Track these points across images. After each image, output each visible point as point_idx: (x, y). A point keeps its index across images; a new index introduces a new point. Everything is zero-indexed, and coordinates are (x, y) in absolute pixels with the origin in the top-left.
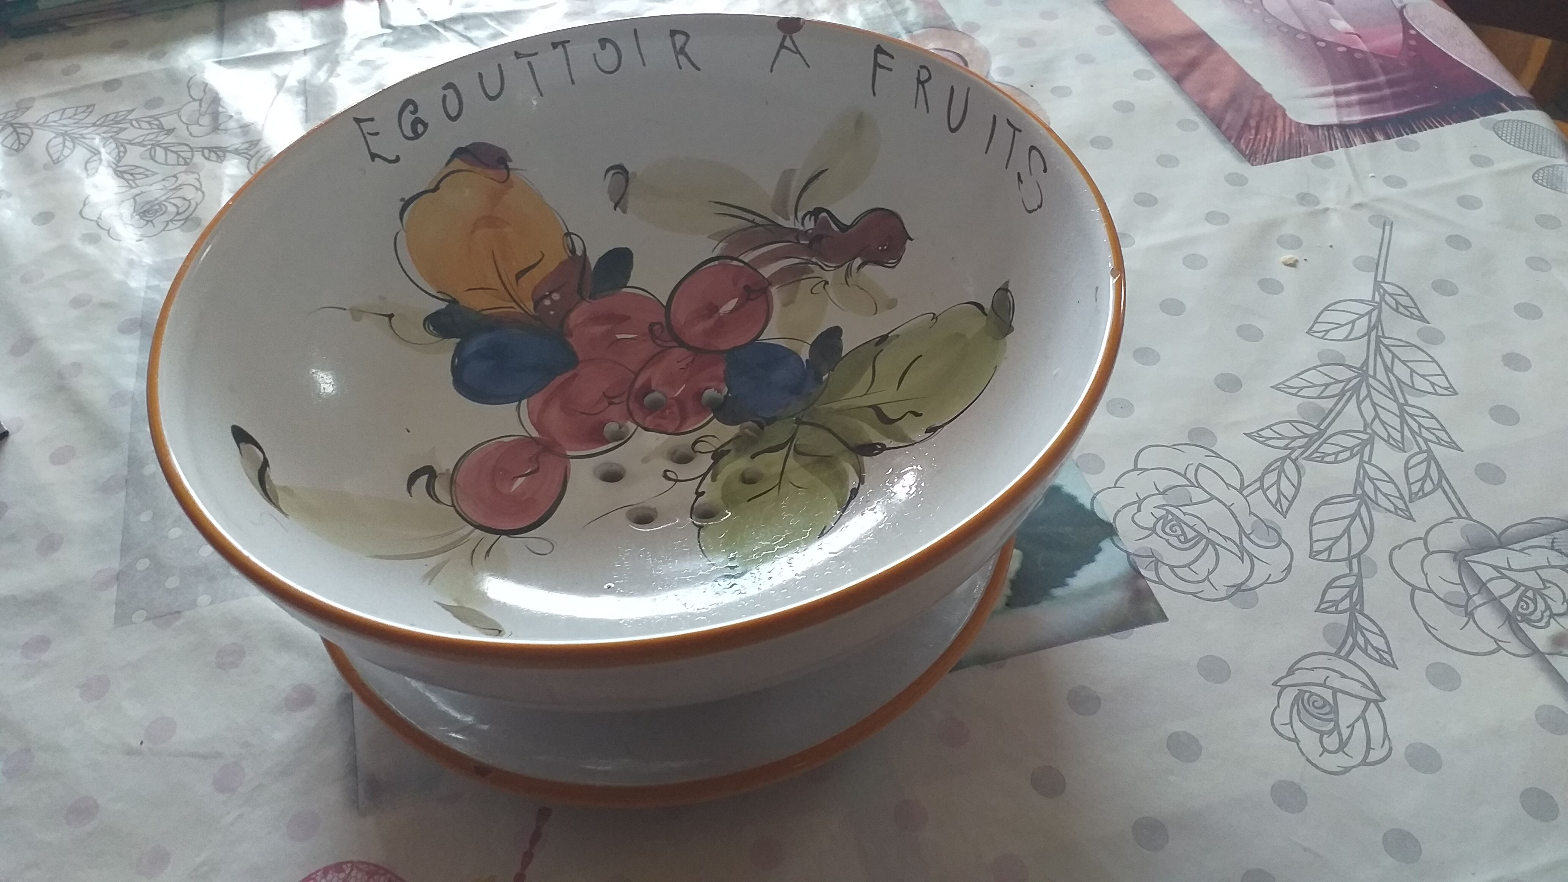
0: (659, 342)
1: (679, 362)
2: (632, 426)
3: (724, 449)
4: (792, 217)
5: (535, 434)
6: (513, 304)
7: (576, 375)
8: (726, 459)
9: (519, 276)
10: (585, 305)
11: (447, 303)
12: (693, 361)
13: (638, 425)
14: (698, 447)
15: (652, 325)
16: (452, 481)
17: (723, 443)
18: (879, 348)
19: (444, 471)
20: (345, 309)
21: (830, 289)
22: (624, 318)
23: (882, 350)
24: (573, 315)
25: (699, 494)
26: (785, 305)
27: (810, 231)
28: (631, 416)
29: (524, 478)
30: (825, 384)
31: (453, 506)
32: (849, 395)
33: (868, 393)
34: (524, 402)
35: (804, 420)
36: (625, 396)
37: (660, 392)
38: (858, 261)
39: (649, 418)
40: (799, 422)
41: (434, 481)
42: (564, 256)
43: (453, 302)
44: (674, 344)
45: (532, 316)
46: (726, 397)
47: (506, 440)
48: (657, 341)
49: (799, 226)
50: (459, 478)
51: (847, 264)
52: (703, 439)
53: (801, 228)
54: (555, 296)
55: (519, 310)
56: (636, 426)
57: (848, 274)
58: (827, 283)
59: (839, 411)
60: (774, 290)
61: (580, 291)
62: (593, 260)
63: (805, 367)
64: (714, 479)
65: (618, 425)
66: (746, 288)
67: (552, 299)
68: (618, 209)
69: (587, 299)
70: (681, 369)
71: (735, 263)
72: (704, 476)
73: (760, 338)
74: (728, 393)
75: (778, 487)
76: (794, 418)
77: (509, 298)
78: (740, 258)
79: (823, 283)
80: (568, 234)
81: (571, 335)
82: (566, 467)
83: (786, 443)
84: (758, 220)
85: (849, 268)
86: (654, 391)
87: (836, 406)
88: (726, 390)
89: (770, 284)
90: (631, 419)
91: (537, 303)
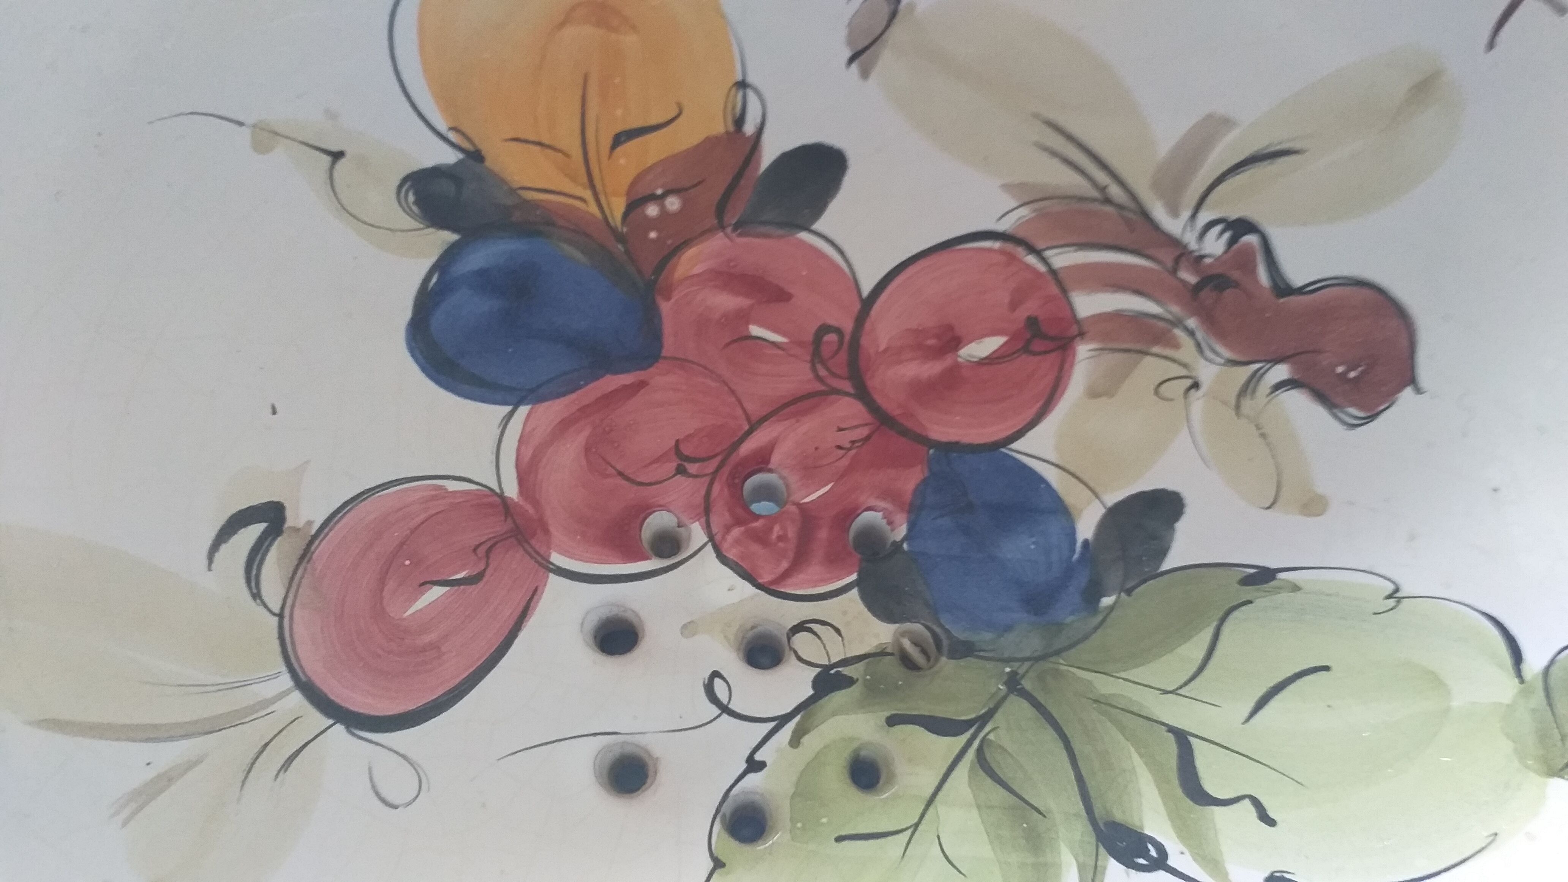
0: (823, 372)
1: (840, 430)
2: (697, 535)
3: (846, 671)
4: (1186, 214)
5: (511, 490)
6: (588, 194)
7: (642, 385)
8: (839, 698)
9: (620, 139)
10: (717, 242)
11: (461, 156)
12: (867, 438)
13: (711, 538)
14: (801, 641)
15: (825, 329)
16: (305, 555)
17: (848, 655)
18: (1248, 592)
19: (301, 523)
20: (240, 124)
21: (1198, 403)
22: (782, 296)
23: (1250, 602)
24: (690, 253)
25: (754, 765)
26: (1093, 393)
27: (1208, 261)
28: (706, 511)
29: (446, 589)
30: (1100, 618)
31: (281, 616)
32: (1134, 674)
33: (1180, 692)
34: (523, 410)
35: (1027, 684)
36: (714, 463)
37: (783, 478)
38: (1281, 372)
39: (736, 532)
40: (1013, 684)
41: (270, 545)
42: (719, 126)
43: (475, 156)
44: (847, 386)
45: (613, 230)
46: (897, 546)
47: (452, 486)
48: (819, 366)
49: (1190, 239)
50: (322, 549)
51: (1257, 366)
52: (815, 627)
53: (1193, 245)
54: (672, 204)
55: (593, 209)
56: (706, 539)
57: (1248, 388)
58: (1196, 385)
59: (1102, 703)
60: (1083, 350)
61: (721, 210)
62: (769, 154)
63: (1076, 556)
64: (795, 741)
65: (676, 520)
66: (1032, 322)
67: (663, 207)
68: (854, 66)
69: (729, 230)
70: (839, 447)
71: (1031, 259)
72: (783, 720)
73: (1014, 446)
74: (902, 541)
75: (909, 832)
76: (1008, 670)
77: (585, 179)
78: (1048, 253)
79: (1188, 382)
80: (742, 85)
81: (668, 298)
82: (535, 591)
83: (969, 724)
84: (1115, 191)
85: (1255, 379)
86: (770, 471)
87: (1104, 685)
88: (902, 531)
89: (1082, 334)
90: (703, 520)
91: (635, 205)
